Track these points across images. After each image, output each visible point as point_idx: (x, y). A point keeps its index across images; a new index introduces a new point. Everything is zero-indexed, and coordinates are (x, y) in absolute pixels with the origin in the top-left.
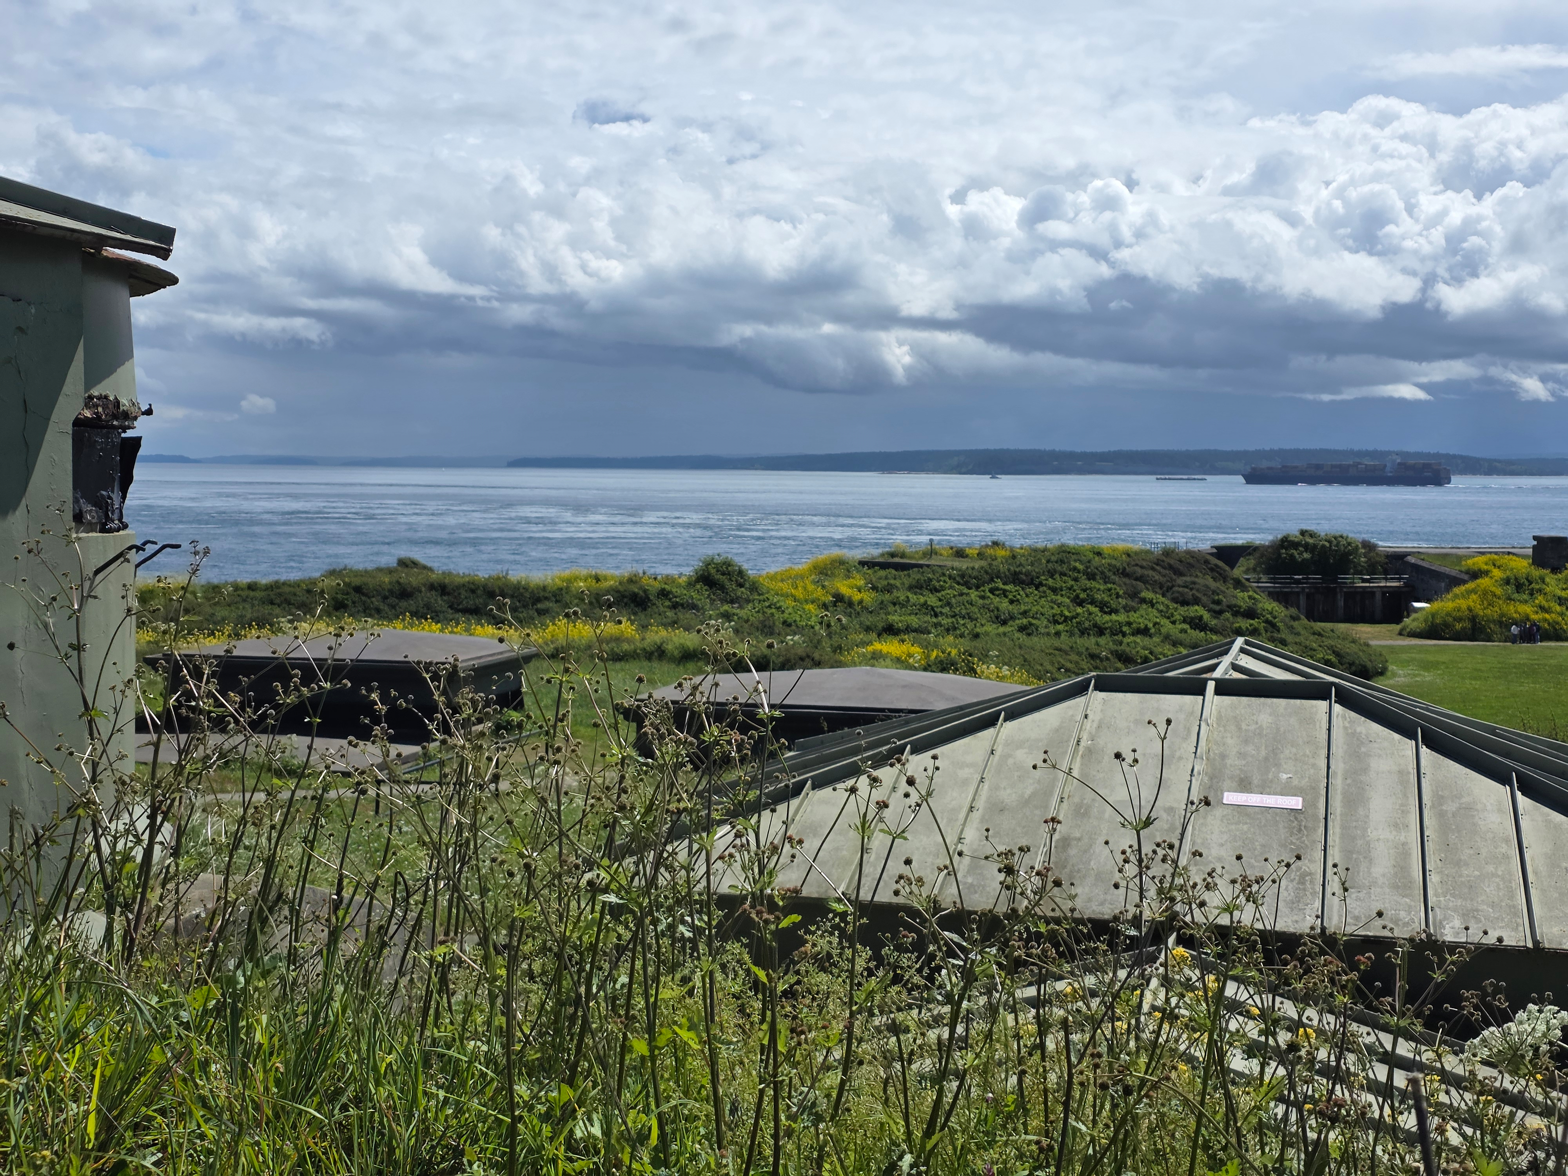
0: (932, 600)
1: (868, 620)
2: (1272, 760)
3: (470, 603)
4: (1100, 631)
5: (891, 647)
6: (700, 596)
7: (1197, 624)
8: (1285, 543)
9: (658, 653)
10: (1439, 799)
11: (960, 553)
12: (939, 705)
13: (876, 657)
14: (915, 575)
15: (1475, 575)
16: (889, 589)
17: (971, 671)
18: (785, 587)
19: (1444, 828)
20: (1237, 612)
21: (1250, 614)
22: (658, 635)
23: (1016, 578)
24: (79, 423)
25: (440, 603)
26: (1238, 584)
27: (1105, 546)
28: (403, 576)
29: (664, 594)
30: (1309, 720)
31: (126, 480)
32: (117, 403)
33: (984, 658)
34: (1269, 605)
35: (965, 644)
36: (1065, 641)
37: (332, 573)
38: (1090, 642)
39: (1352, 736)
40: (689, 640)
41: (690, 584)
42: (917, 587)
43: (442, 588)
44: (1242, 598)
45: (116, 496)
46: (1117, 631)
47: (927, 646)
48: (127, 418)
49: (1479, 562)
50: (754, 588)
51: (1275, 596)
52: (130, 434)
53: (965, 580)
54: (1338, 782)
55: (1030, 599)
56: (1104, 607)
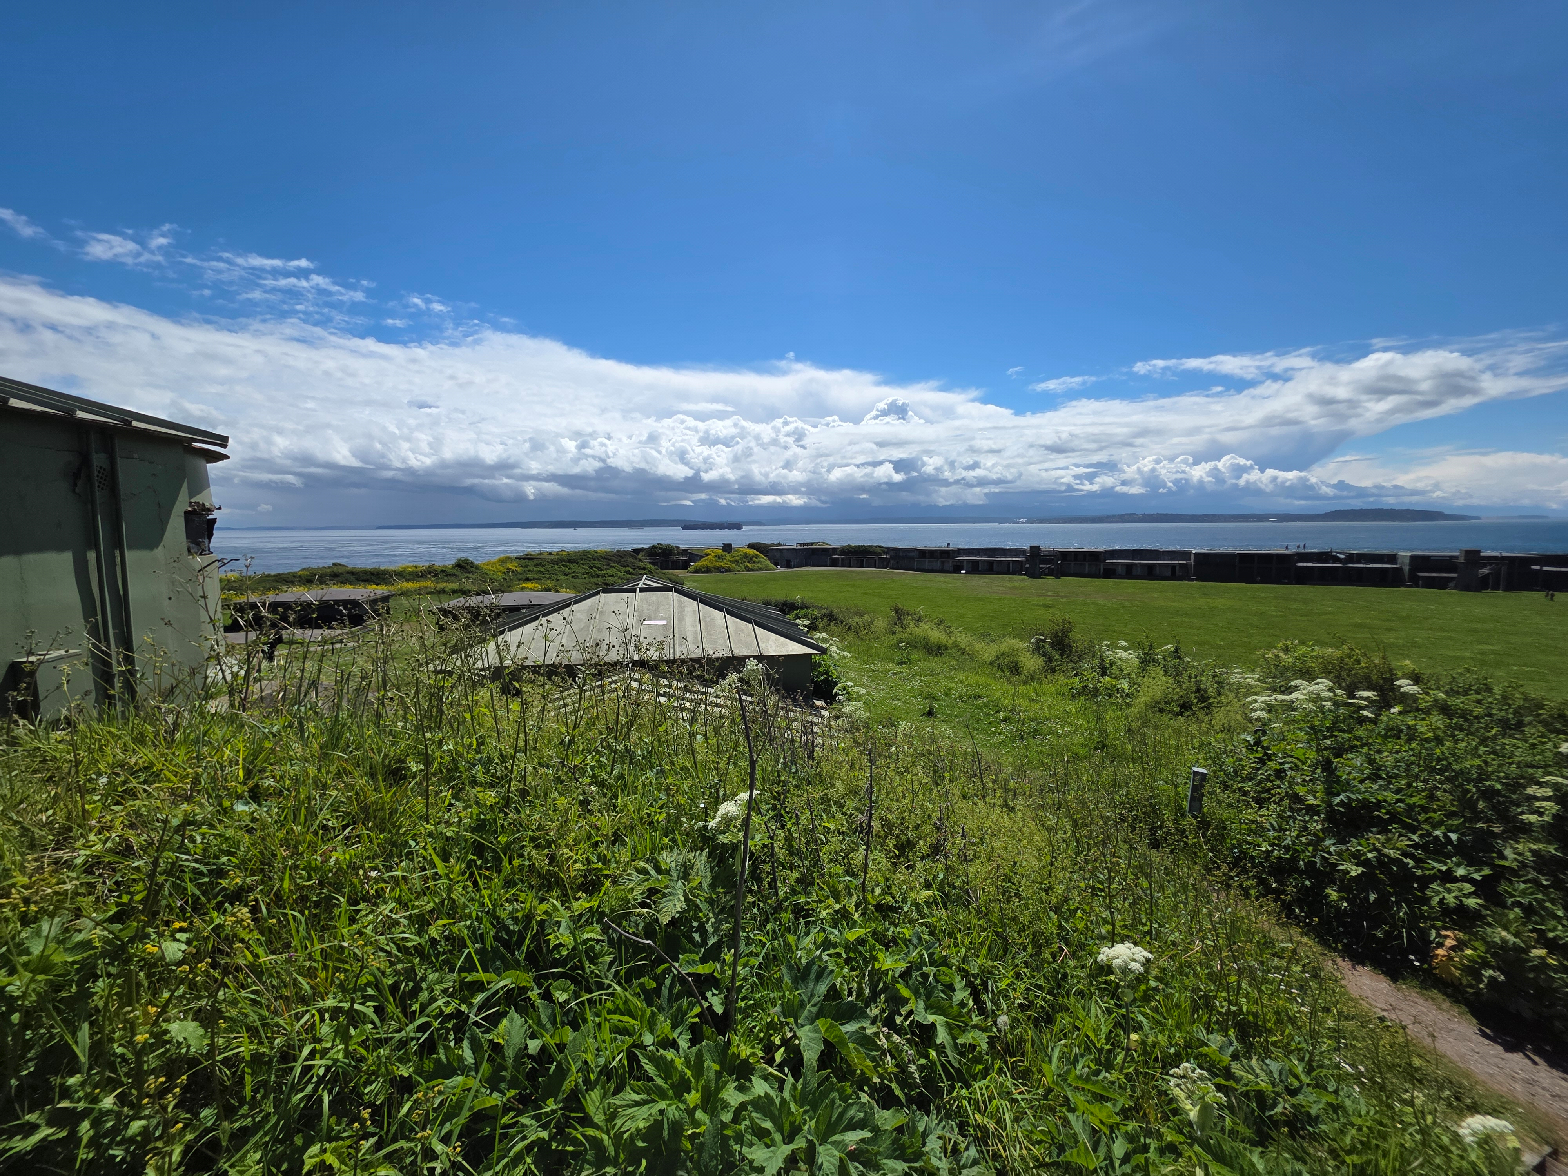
0: (542, 569)
1: (520, 576)
2: (657, 610)
3: (365, 578)
4: (598, 576)
5: (529, 585)
6: (457, 571)
7: (629, 573)
8: (653, 547)
9: (443, 591)
10: (705, 617)
11: (550, 554)
12: (548, 602)
13: (523, 589)
14: (535, 561)
15: (708, 555)
16: (526, 566)
17: (557, 591)
18: (489, 567)
19: (706, 625)
20: (640, 568)
21: (644, 569)
22: (441, 585)
23: (570, 561)
24: (187, 513)
25: (352, 578)
26: (640, 560)
27: (598, 550)
28: (336, 569)
29: (443, 571)
30: (668, 598)
31: (210, 536)
32: (204, 505)
33: (561, 587)
34: (649, 566)
35: (554, 583)
36: (587, 580)
37: (304, 569)
38: (595, 580)
39: (679, 601)
40: (456, 586)
41: (453, 568)
42: (536, 565)
43: (352, 573)
44: (641, 564)
45: (206, 541)
46: (603, 576)
47: (541, 584)
48: (209, 510)
49: (709, 551)
50: (477, 567)
51: (651, 563)
52: (210, 517)
53: (553, 562)
54: (676, 615)
55: (574, 567)
56: (599, 569)
